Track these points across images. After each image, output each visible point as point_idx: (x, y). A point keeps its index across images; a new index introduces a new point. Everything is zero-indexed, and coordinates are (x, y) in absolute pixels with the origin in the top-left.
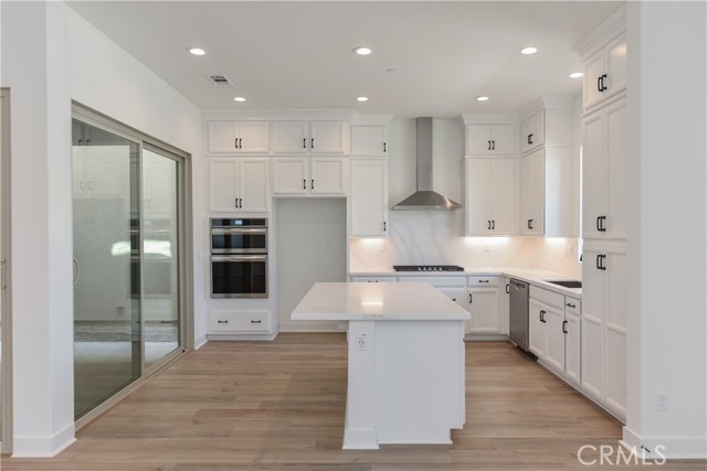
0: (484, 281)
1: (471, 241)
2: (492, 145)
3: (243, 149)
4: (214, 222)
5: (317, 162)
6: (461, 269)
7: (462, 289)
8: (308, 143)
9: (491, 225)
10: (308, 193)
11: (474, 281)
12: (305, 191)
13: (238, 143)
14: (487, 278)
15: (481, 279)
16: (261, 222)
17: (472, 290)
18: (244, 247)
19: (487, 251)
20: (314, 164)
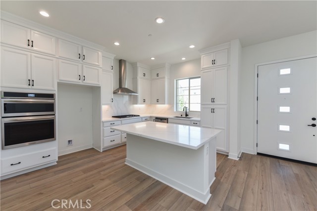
1: (136, 106)
2: (144, 75)
3: (34, 48)
5: (86, 67)
6: (139, 116)
8: (81, 57)
9: (144, 101)
10: (81, 82)
12: (80, 81)
13: (30, 43)
14: (147, 118)
15: (145, 118)
16: (51, 96)
19: (140, 109)
20: (84, 68)
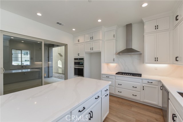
0: (150, 82)
2: (157, 27)
4: (75, 59)
6: (140, 75)
7: (139, 84)
8: (92, 38)
9: (156, 60)
11: (146, 81)
12: (91, 51)
14: (151, 81)
15: (149, 81)
16: (82, 59)
17: (144, 85)
18: (78, 65)
20: (93, 43)
